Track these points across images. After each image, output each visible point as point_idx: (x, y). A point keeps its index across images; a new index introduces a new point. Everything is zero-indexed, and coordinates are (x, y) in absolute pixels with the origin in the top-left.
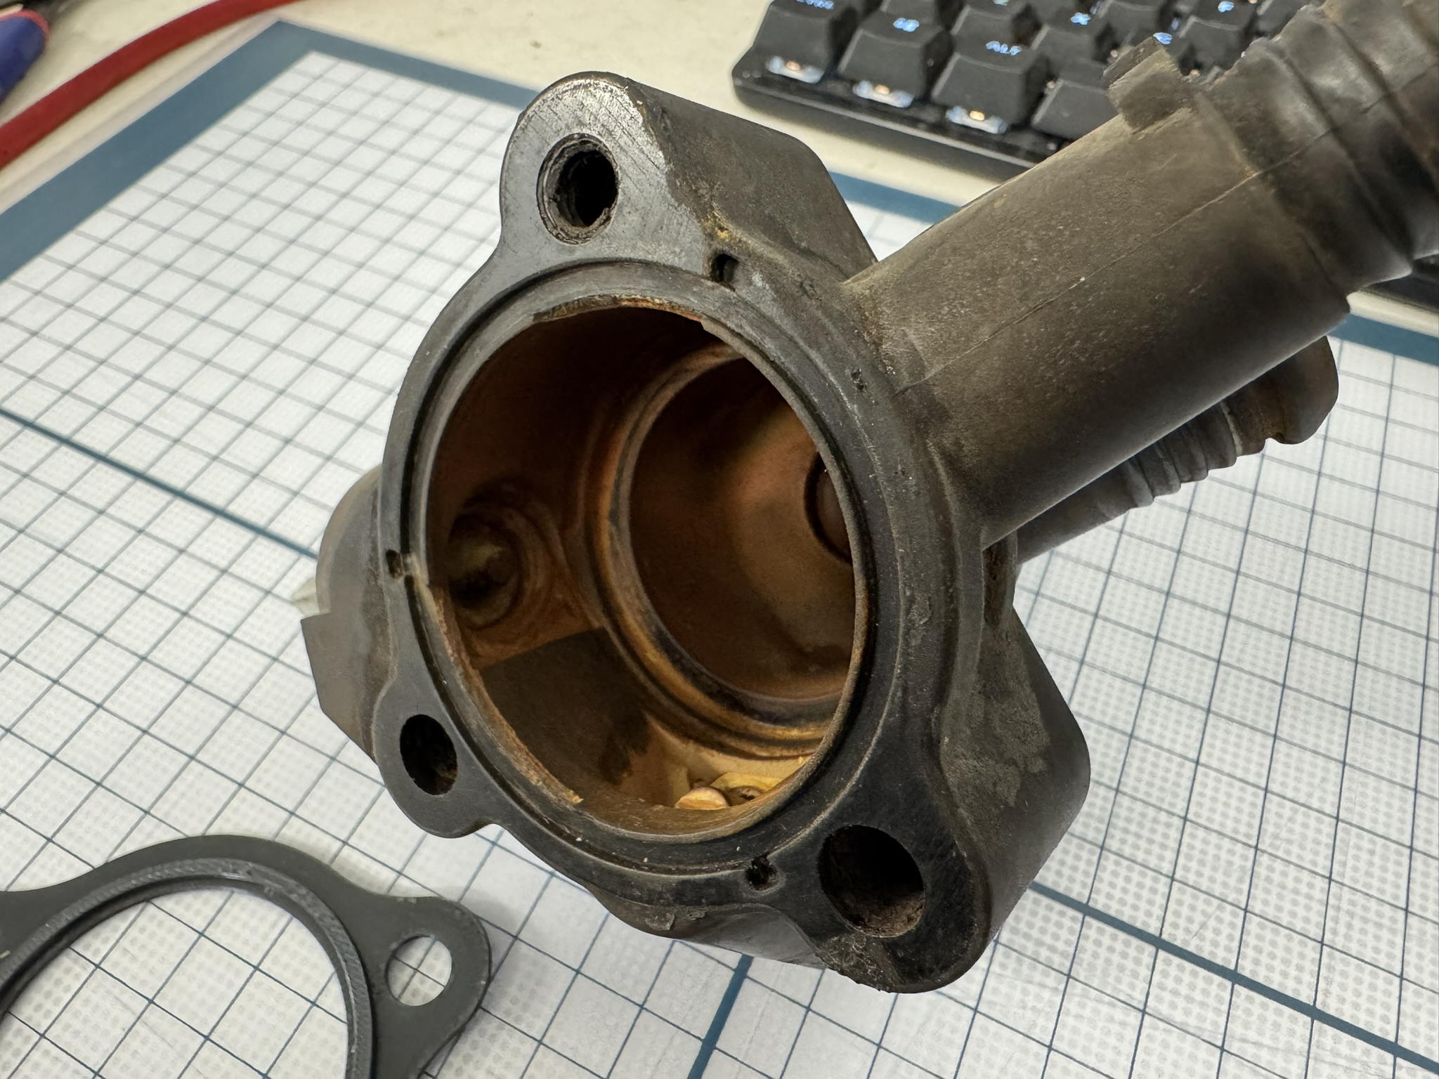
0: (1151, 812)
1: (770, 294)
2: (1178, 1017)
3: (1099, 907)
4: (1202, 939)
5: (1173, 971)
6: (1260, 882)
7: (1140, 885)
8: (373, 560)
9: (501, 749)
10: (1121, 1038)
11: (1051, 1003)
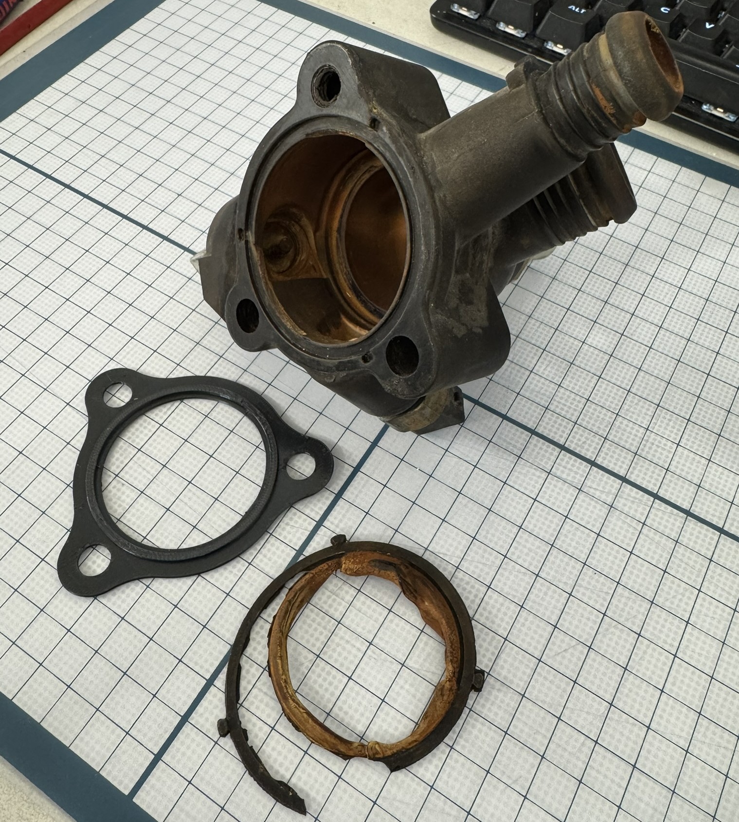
0: (573, 396)
1: (388, 135)
2: (564, 476)
3: (540, 432)
4: (583, 447)
5: (566, 459)
6: (615, 428)
7: (560, 425)
8: (233, 233)
9: (277, 314)
10: (537, 482)
11: (509, 466)
